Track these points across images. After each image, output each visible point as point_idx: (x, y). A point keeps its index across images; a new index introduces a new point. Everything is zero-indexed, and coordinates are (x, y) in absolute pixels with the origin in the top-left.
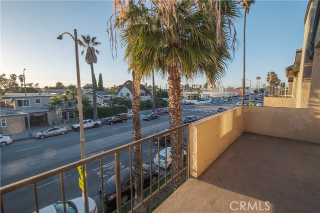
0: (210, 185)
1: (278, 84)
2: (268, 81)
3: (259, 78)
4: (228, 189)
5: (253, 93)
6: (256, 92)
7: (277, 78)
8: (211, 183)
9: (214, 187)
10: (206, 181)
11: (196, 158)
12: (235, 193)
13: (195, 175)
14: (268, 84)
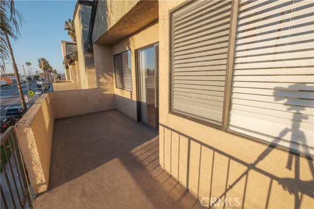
0: (67, 184)
1: (51, 71)
2: (41, 68)
3: (29, 64)
4: (86, 173)
5: (25, 80)
6: (29, 79)
7: (49, 66)
8: (67, 181)
9: (72, 182)
10: (59, 184)
11: (40, 166)
12: (92, 171)
13: (44, 188)
14: (42, 71)
